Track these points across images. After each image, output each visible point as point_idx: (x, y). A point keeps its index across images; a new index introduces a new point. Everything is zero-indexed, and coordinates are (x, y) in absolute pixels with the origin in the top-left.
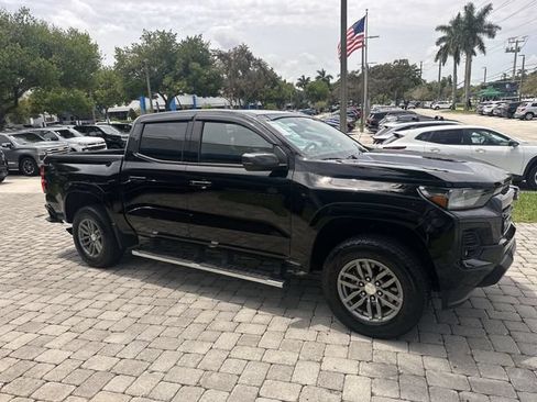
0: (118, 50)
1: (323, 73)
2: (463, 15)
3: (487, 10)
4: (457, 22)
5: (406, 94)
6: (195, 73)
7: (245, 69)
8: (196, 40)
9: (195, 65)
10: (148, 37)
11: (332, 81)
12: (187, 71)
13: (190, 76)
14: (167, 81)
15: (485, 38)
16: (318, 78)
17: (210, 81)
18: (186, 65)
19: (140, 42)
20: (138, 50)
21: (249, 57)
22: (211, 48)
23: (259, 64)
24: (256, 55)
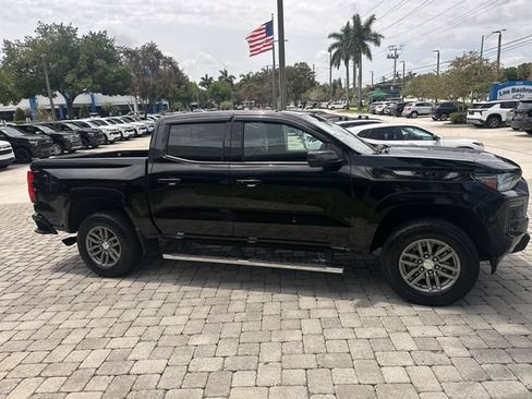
0: (7, 43)
1: (225, 73)
2: (352, 24)
3: (372, 19)
4: (347, 30)
5: (303, 96)
6: (101, 71)
7: (155, 67)
8: (100, 35)
9: (100, 62)
10: (44, 30)
11: (235, 82)
12: (92, 68)
13: (96, 74)
14: (69, 78)
15: (371, 45)
16: (220, 78)
17: (118, 78)
18: (90, 62)
19: (34, 36)
20: (32, 44)
21: (159, 55)
22: (116, 44)
23: (171, 63)
24: (165, 54)
